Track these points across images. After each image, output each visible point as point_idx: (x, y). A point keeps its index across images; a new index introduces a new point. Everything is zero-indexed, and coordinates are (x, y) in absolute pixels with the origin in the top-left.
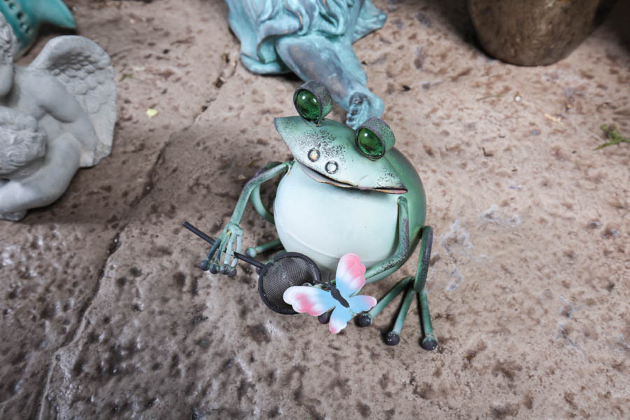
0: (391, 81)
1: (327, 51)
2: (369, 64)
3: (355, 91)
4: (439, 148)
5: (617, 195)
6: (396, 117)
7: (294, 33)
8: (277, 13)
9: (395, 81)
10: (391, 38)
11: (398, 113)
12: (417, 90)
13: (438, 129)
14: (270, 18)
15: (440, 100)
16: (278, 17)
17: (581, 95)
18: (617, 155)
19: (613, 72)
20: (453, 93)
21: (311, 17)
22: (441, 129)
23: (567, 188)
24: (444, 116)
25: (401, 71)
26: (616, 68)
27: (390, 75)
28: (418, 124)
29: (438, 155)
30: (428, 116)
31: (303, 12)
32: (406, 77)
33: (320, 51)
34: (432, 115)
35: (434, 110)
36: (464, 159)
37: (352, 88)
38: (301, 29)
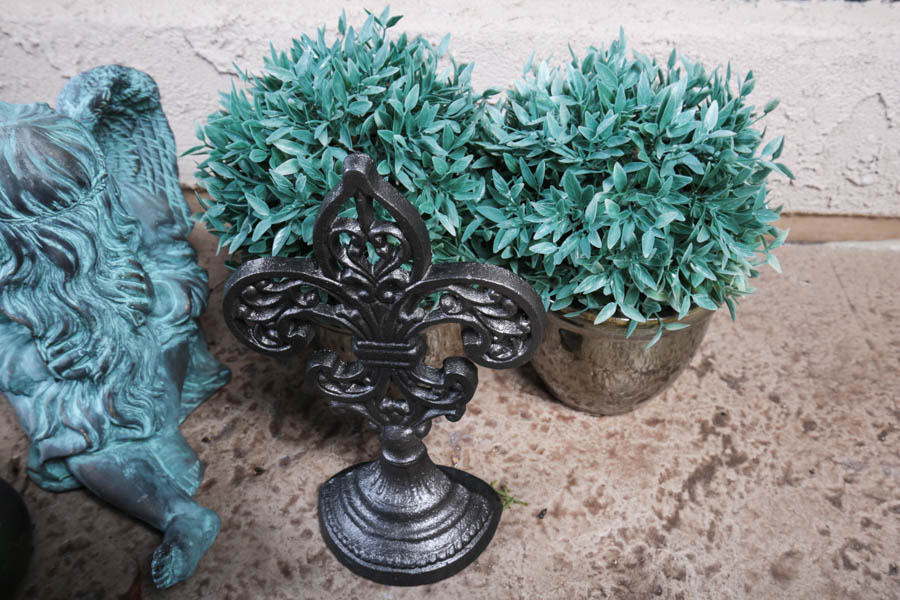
0: (240, 462)
1: (133, 465)
2: (212, 441)
3: (174, 515)
4: (298, 561)
5: (510, 587)
6: (244, 521)
7: (83, 452)
8: (56, 429)
9: (245, 462)
10: (240, 395)
11: (247, 514)
12: (272, 470)
13: (297, 530)
14: (47, 436)
15: (300, 482)
16: (58, 433)
17: (467, 440)
18: (510, 524)
19: (503, 400)
20: (318, 468)
21: (100, 431)
22: (302, 528)
23: (453, 591)
24: (306, 506)
25: (253, 445)
26: (505, 394)
27: (239, 453)
28: (273, 528)
29: (296, 574)
30: (285, 511)
31: (89, 426)
32: (259, 453)
33: (123, 466)
34: (291, 509)
35: (294, 500)
36: (330, 571)
37: (170, 511)
38: (90, 445)
